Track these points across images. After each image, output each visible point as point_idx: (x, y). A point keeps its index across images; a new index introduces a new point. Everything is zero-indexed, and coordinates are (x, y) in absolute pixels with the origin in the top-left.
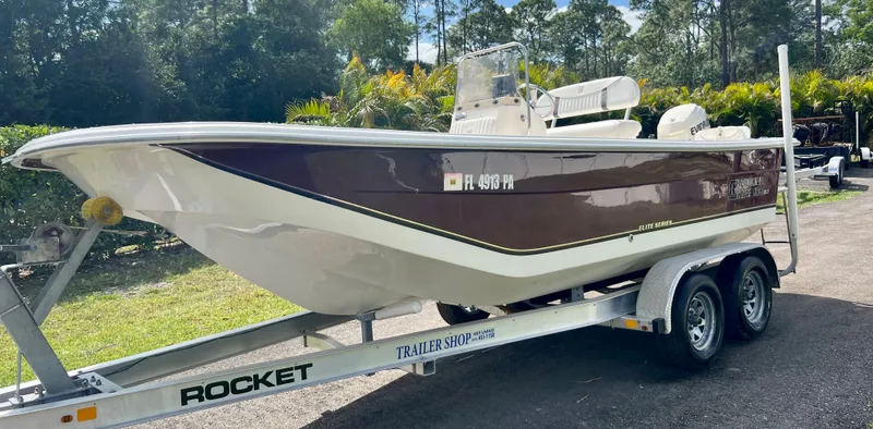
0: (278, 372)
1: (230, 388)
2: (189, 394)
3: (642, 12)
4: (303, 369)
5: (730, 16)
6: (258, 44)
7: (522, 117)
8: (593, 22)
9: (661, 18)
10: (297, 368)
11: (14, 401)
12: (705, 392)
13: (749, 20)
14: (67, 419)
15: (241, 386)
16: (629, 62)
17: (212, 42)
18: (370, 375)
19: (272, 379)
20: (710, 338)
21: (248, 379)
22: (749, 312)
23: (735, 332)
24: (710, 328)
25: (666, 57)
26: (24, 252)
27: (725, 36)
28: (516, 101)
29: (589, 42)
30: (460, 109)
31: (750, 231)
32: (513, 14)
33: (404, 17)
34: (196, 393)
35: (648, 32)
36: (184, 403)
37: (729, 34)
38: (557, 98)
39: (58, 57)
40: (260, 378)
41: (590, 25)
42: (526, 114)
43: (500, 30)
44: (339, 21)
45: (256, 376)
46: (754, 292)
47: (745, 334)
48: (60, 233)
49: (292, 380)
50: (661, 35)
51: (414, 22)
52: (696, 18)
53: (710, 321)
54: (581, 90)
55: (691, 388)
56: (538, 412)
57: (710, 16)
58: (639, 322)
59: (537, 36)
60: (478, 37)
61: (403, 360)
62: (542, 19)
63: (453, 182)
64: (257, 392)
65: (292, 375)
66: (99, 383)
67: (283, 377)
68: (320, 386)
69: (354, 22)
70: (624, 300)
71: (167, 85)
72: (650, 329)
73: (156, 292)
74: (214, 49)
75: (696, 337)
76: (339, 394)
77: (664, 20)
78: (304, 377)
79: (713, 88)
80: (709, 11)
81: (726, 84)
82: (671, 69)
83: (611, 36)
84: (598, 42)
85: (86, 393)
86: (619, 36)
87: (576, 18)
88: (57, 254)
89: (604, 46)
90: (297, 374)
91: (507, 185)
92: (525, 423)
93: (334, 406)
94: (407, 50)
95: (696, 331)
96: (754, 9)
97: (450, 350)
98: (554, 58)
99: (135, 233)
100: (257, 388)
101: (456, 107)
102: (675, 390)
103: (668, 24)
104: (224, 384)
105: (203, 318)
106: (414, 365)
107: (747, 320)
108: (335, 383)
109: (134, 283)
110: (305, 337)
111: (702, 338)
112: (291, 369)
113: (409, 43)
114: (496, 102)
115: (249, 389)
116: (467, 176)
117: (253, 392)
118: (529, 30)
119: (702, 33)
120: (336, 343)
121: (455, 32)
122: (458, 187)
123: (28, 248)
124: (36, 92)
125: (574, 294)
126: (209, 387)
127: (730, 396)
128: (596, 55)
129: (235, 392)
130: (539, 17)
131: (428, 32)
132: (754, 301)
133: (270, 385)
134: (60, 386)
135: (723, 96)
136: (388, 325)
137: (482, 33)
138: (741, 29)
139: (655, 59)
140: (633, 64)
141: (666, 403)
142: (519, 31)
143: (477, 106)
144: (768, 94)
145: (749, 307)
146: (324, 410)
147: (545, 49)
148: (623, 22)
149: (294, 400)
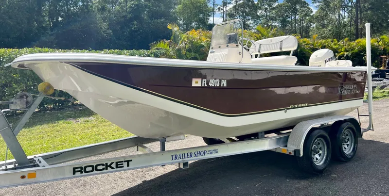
0: (117, 163)
1: (95, 168)
2: (76, 170)
3: (318, 4)
4: (128, 162)
5: (360, 7)
6: (145, 15)
7: (240, 53)
8: (295, 8)
9: (327, 6)
10: (125, 161)
11: (4, 167)
12: (317, 186)
13: (369, 9)
14: (23, 177)
15: (99, 168)
16: (312, 27)
17: (124, 14)
18: (163, 166)
19: (114, 165)
20: (324, 160)
21: (103, 165)
22: (345, 148)
23: (336, 157)
24: (324, 155)
25: (328, 25)
26: (11, 105)
27: (357, 16)
28: (237, 46)
29: (293, 17)
30: (212, 48)
31: (352, 109)
32: (258, 3)
33: (208, 4)
34: (80, 169)
35: (320, 13)
36: (74, 174)
37: (359, 15)
38: (261, 44)
39: (60, 19)
40: (108, 165)
41: (294, 9)
42: (241, 52)
43: (252, 11)
44: (180, 6)
45: (107, 164)
46: (348, 140)
47: (343, 159)
48: (27, 97)
49: (123, 167)
50: (326, 15)
51: (212, 6)
52: (344, 7)
53: (324, 151)
54: (271, 41)
55: (311, 183)
56: (237, 189)
57: (350, 7)
58: (288, 150)
59: (269, 14)
60: (241, 14)
61: (174, 161)
62: (271, 6)
63: (197, 83)
64: (107, 171)
65: (123, 164)
66: (40, 162)
67: (119, 165)
68: (145, 169)
69: (186, 6)
70: (282, 140)
71: (104, 32)
72: (293, 154)
73: (88, 121)
74: (125, 17)
75: (317, 159)
76: (152, 173)
77: (328, 8)
78: (128, 166)
79: (350, 40)
80: (350, 4)
81: (357, 38)
82: (330, 30)
83: (303, 15)
84: (297, 17)
85: (34, 166)
86: (306, 15)
87: (287, 6)
88: (25, 106)
89: (300, 19)
90: (125, 164)
91: (223, 84)
92: (230, 193)
93: (148, 178)
94: (208, 19)
95: (317, 156)
96: (372, 4)
97: (196, 157)
98: (276, 24)
99: (60, 98)
100: (107, 169)
101: (211, 47)
102: (303, 183)
103: (329, 10)
104: (92, 166)
105: (104, 134)
106: (179, 163)
107: (344, 153)
108: (151, 168)
109: (80, 117)
110: (138, 147)
111: (319, 159)
112: (122, 162)
113: (210, 16)
114: (227, 46)
115: (103, 169)
116: (204, 80)
117: (105, 171)
118: (265, 11)
119: (346, 14)
120: (150, 150)
121: (231, 11)
122: (199, 85)
123: (12, 103)
124: (50, 33)
125: (260, 135)
126: (86, 167)
127: (329, 189)
128: (296, 23)
129: (97, 170)
130: (270, 5)
131: (219, 11)
132: (348, 143)
133: (112, 168)
134: (23, 163)
135: (354, 44)
136: (181, 143)
137: (243, 12)
138: (365, 13)
139: (324, 26)
140: (313, 27)
141: (298, 189)
142: (260, 11)
143: (219, 47)
144: (376, 44)
145: (346, 146)
146: (143, 180)
147: (272, 19)
148: (309, 9)
149: (132, 174)
